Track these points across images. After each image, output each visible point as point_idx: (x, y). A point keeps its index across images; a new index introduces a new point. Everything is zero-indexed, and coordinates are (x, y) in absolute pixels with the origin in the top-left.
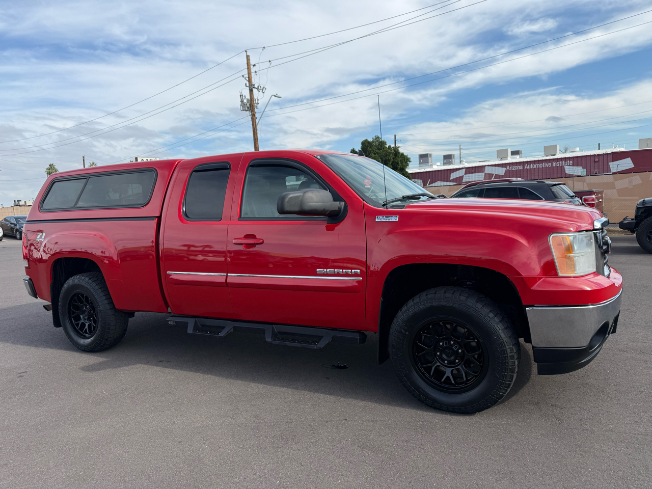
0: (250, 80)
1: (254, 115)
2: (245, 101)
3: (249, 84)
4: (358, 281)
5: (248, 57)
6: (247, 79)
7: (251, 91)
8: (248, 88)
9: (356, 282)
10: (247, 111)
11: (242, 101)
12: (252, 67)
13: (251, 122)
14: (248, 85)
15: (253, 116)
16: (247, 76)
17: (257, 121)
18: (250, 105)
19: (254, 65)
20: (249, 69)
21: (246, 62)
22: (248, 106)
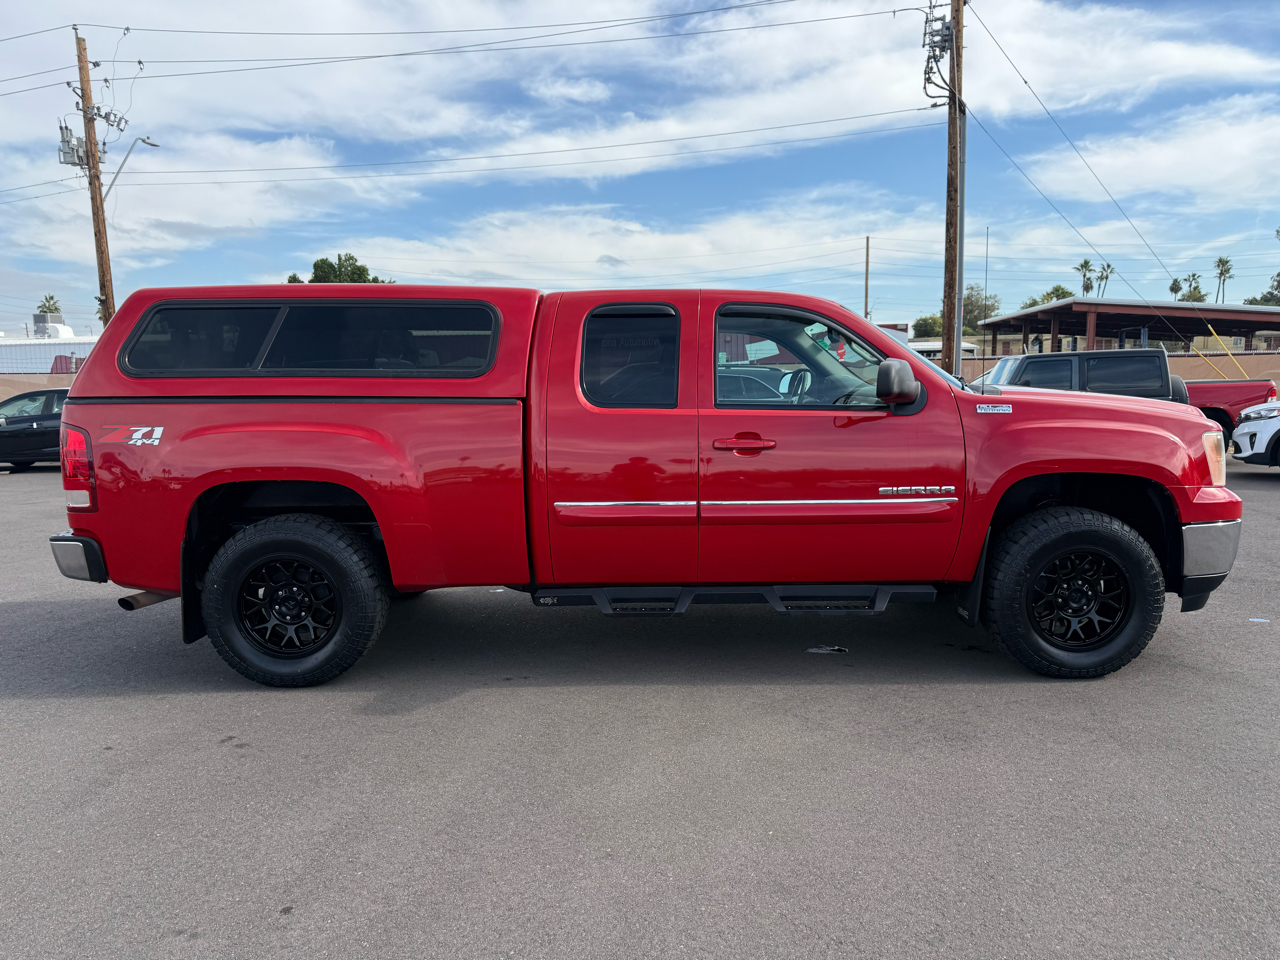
0: (85, 95)
1: (98, 178)
2: (74, 142)
3: (83, 106)
4: (950, 504)
5: (80, 42)
6: (79, 92)
7: (89, 122)
8: (81, 113)
9: (948, 504)
10: (78, 165)
11: (65, 141)
12: (91, 66)
13: (88, 194)
14: (81, 106)
15: (94, 181)
16: (78, 85)
17: (104, 190)
18: (86, 152)
19: (96, 64)
20: (83, 69)
21: (76, 52)
22: (81, 153)
